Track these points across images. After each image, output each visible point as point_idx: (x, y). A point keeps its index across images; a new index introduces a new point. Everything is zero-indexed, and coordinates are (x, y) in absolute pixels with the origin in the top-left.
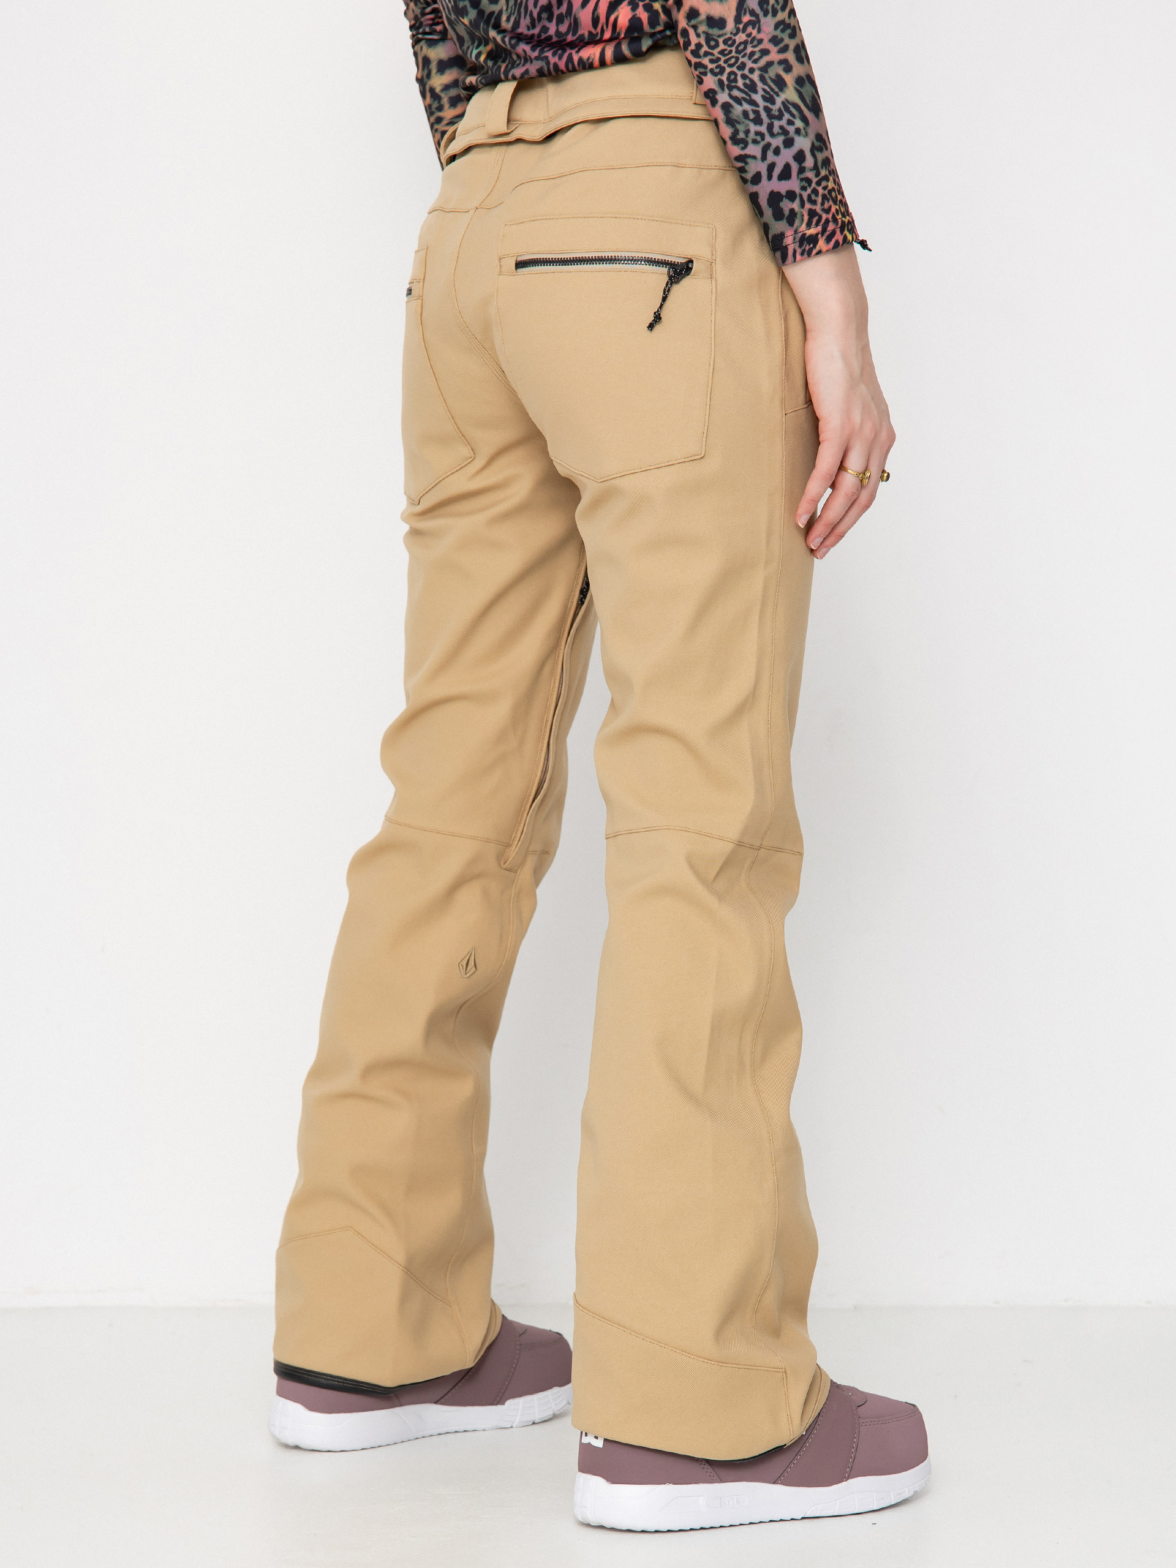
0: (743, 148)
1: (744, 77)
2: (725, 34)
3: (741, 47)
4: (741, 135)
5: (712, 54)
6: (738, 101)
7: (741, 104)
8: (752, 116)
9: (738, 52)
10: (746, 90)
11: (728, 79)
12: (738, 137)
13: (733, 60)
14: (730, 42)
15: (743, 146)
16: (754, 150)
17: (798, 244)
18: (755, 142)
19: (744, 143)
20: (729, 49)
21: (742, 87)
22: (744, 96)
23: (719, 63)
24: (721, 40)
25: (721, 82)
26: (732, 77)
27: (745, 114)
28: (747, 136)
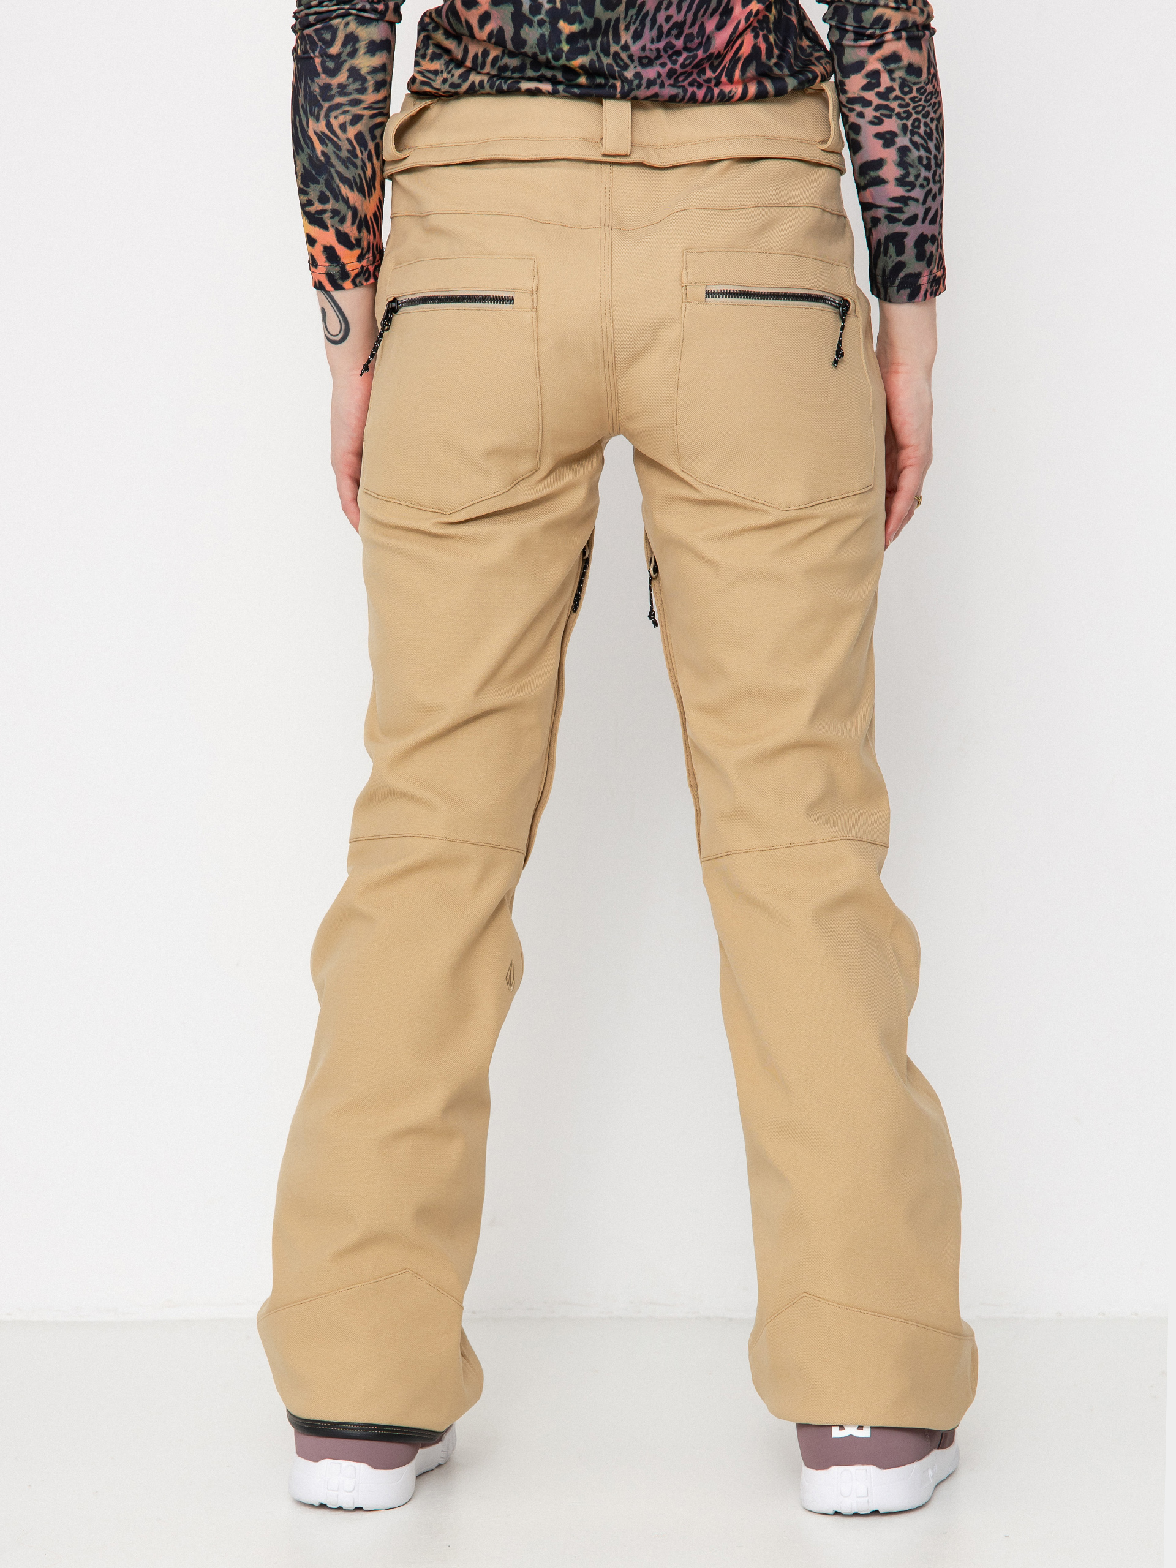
0: (908, 191)
1: (926, 125)
2: (920, 82)
3: (929, 97)
4: (911, 178)
5: (903, 99)
6: (916, 146)
7: (918, 150)
8: (925, 162)
9: (926, 101)
10: (925, 137)
11: (913, 124)
12: (908, 180)
13: (920, 108)
14: (922, 91)
15: (910, 188)
16: (918, 193)
17: (930, 284)
18: (922, 186)
19: (912, 186)
20: (920, 97)
21: (923, 134)
22: (923, 142)
23: (907, 109)
24: (915, 88)
25: (904, 128)
26: (917, 123)
27: (920, 159)
28: (916, 180)
